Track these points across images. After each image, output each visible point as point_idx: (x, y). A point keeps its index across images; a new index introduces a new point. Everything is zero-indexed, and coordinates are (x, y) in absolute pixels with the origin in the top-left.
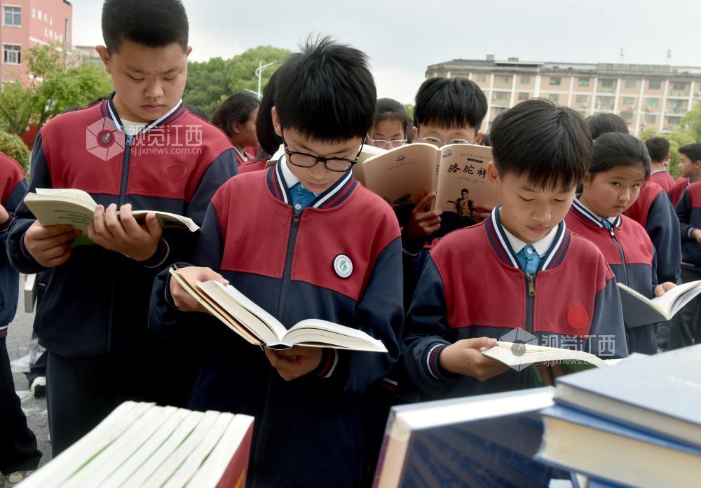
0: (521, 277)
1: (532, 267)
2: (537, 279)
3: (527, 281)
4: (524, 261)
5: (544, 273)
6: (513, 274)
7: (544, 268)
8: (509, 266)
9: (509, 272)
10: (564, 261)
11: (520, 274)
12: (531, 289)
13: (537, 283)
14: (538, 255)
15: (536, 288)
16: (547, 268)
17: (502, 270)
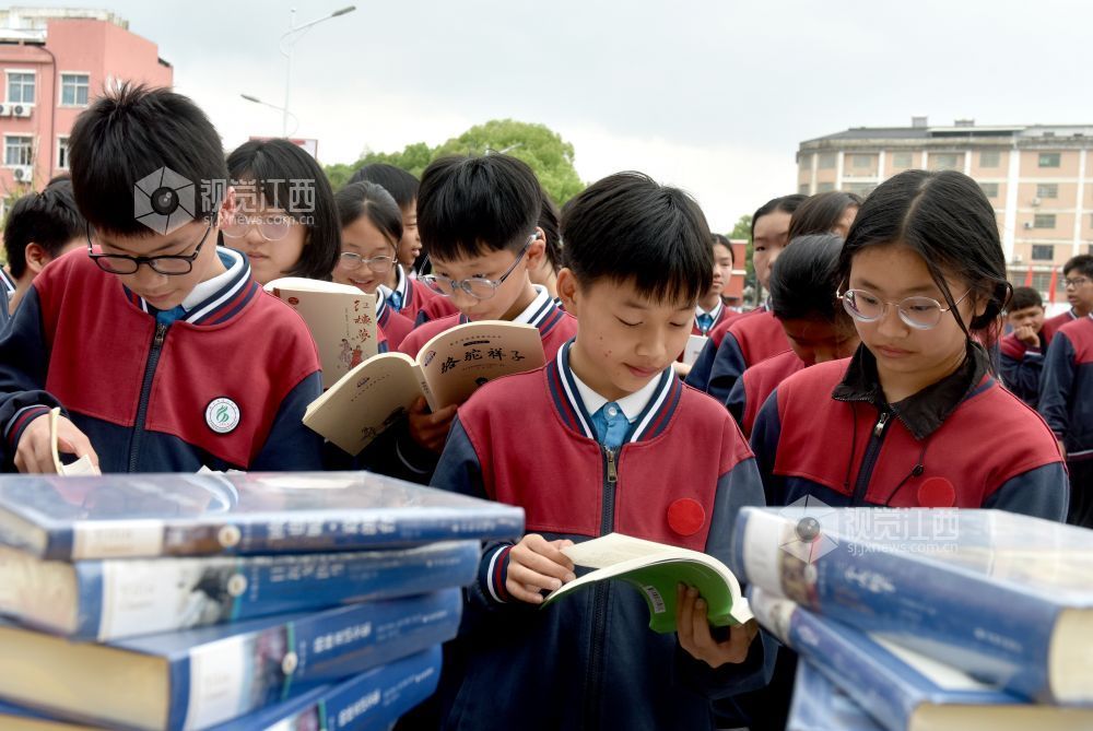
0: (596, 453)
1: (613, 438)
2: (622, 456)
3: (605, 457)
4: (603, 427)
5: (634, 446)
6: (585, 447)
7: (634, 439)
8: (579, 435)
9: (578, 443)
10: (667, 429)
11: (595, 448)
12: (612, 472)
13: (621, 462)
14: (626, 419)
15: (620, 472)
16: (639, 439)
17: (567, 441)
